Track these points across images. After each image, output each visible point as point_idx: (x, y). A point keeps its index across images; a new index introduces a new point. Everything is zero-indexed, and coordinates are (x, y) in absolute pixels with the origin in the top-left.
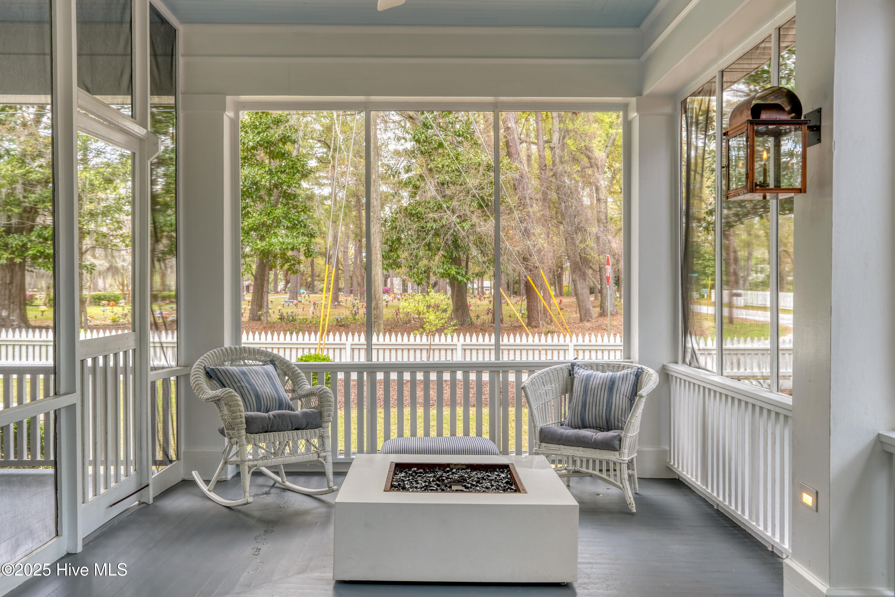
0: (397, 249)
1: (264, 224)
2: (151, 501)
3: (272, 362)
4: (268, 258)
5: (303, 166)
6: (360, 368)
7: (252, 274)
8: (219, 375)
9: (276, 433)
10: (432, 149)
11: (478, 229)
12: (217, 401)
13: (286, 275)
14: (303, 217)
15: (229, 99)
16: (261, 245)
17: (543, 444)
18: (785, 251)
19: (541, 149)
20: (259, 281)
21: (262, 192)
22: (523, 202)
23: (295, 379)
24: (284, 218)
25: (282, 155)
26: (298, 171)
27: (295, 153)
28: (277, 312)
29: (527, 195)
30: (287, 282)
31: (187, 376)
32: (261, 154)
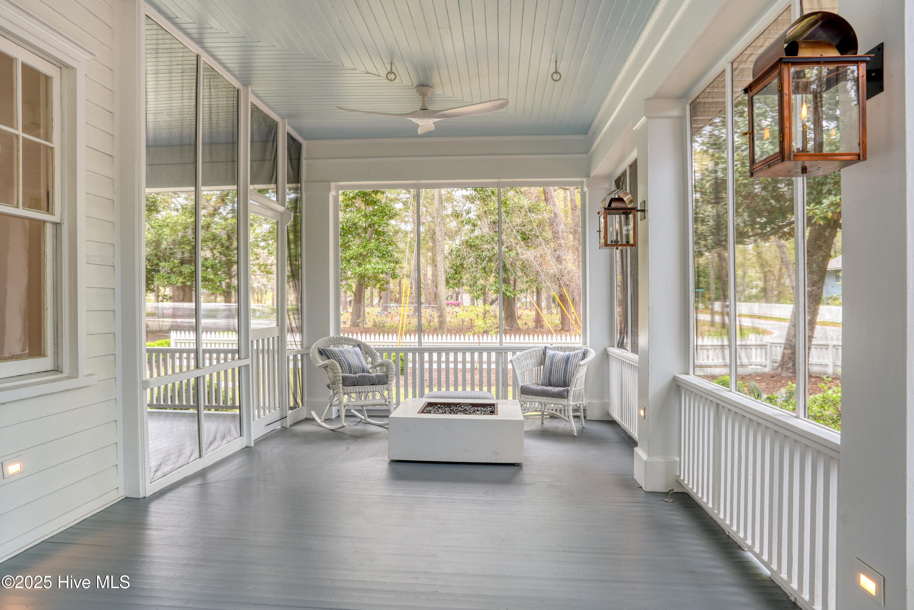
0: (460, 272)
1: (361, 254)
2: (288, 427)
3: (359, 346)
4: (364, 279)
5: (390, 210)
6: (414, 351)
7: (352, 291)
8: (327, 352)
9: (360, 387)
10: (487, 196)
11: (521, 257)
12: (326, 367)
13: (380, 292)
14: (390, 248)
15: (332, 184)
16: (358, 270)
17: (523, 395)
18: (770, 271)
19: (572, 194)
20: (358, 297)
21: (360, 231)
22: (556, 235)
23: (373, 356)
24: (376, 250)
25: (375, 203)
26: (386, 214)
27: (384, 201)
28: (372, 321)
29: (560, 230)
30: (381, 298)
31: (308, 354)
32: (359, 203)
